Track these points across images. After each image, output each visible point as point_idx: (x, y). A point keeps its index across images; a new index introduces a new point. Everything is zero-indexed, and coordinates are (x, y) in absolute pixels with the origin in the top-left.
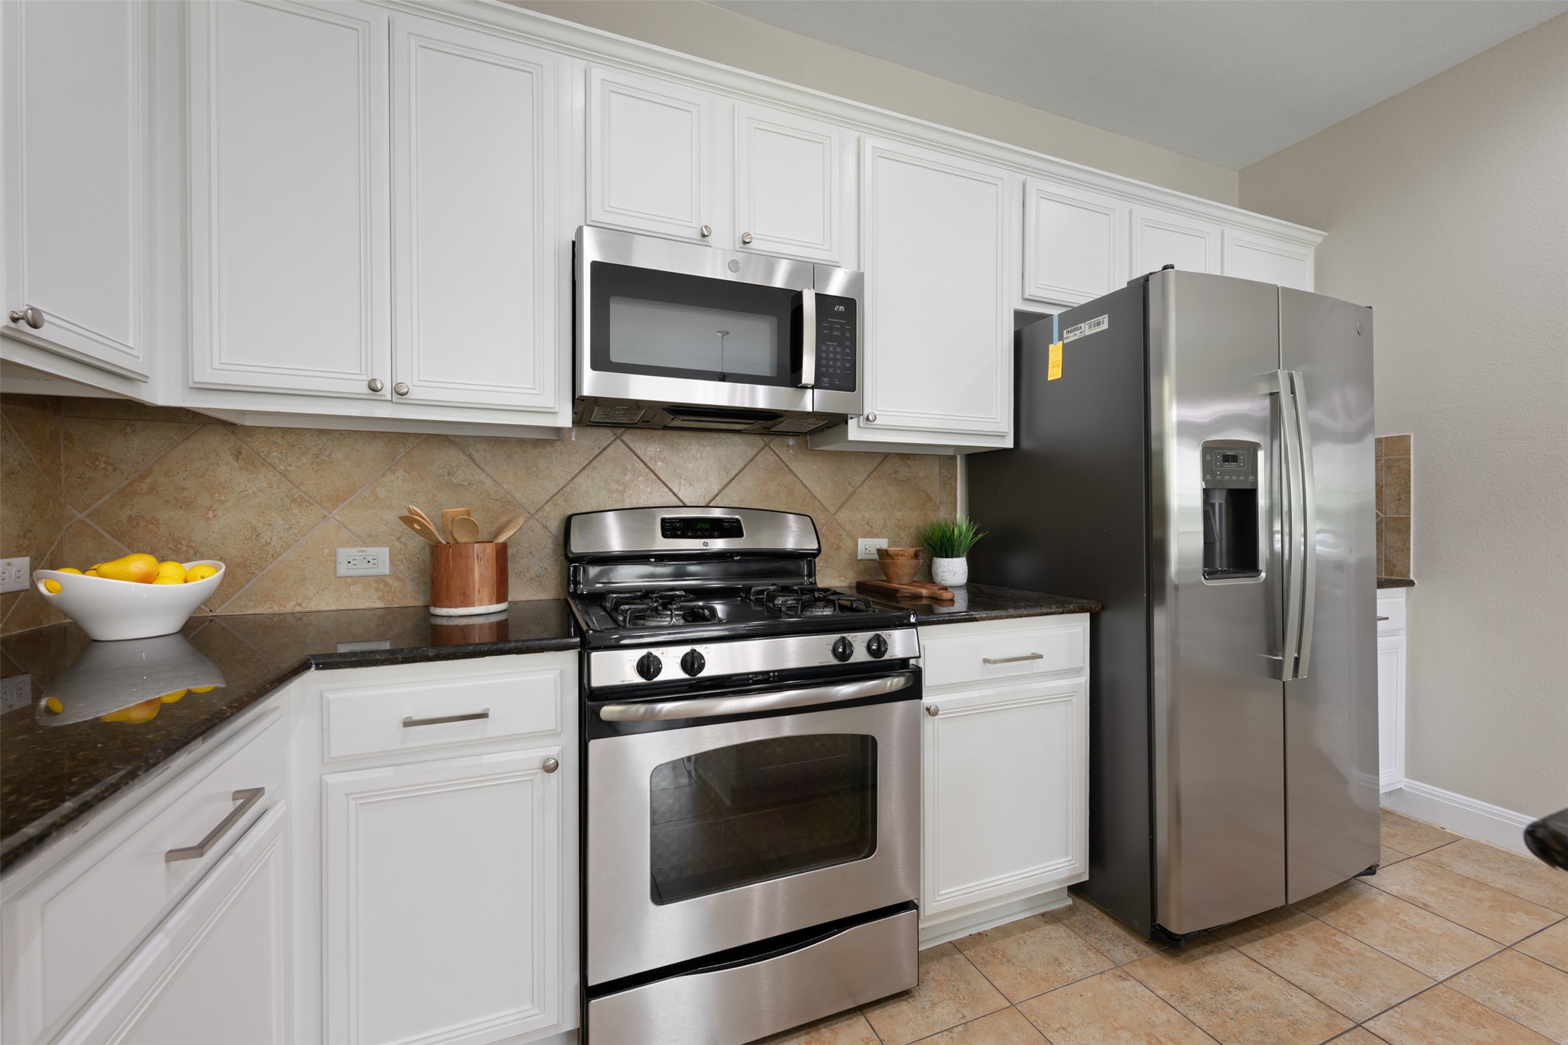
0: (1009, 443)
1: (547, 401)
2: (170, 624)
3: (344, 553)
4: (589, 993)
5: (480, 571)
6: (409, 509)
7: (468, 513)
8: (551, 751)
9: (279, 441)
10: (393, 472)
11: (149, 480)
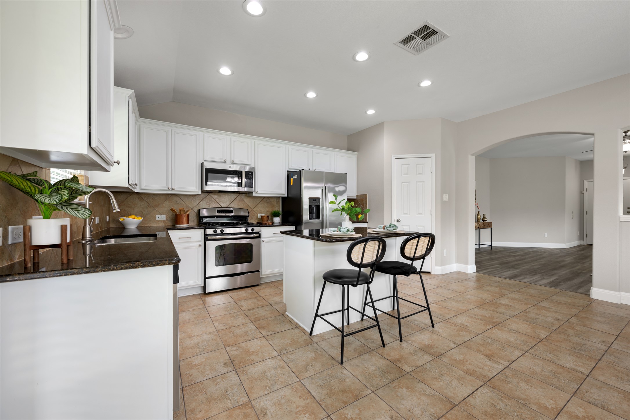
0: (286, 196)
1: (197, 190)
2: (135, 226)
3: (157, 216)
4: (206, 278)
5: (185, 219)
6: (172, 208)
7: (183, 209)
9: (146, 196)
10: (165, 201)
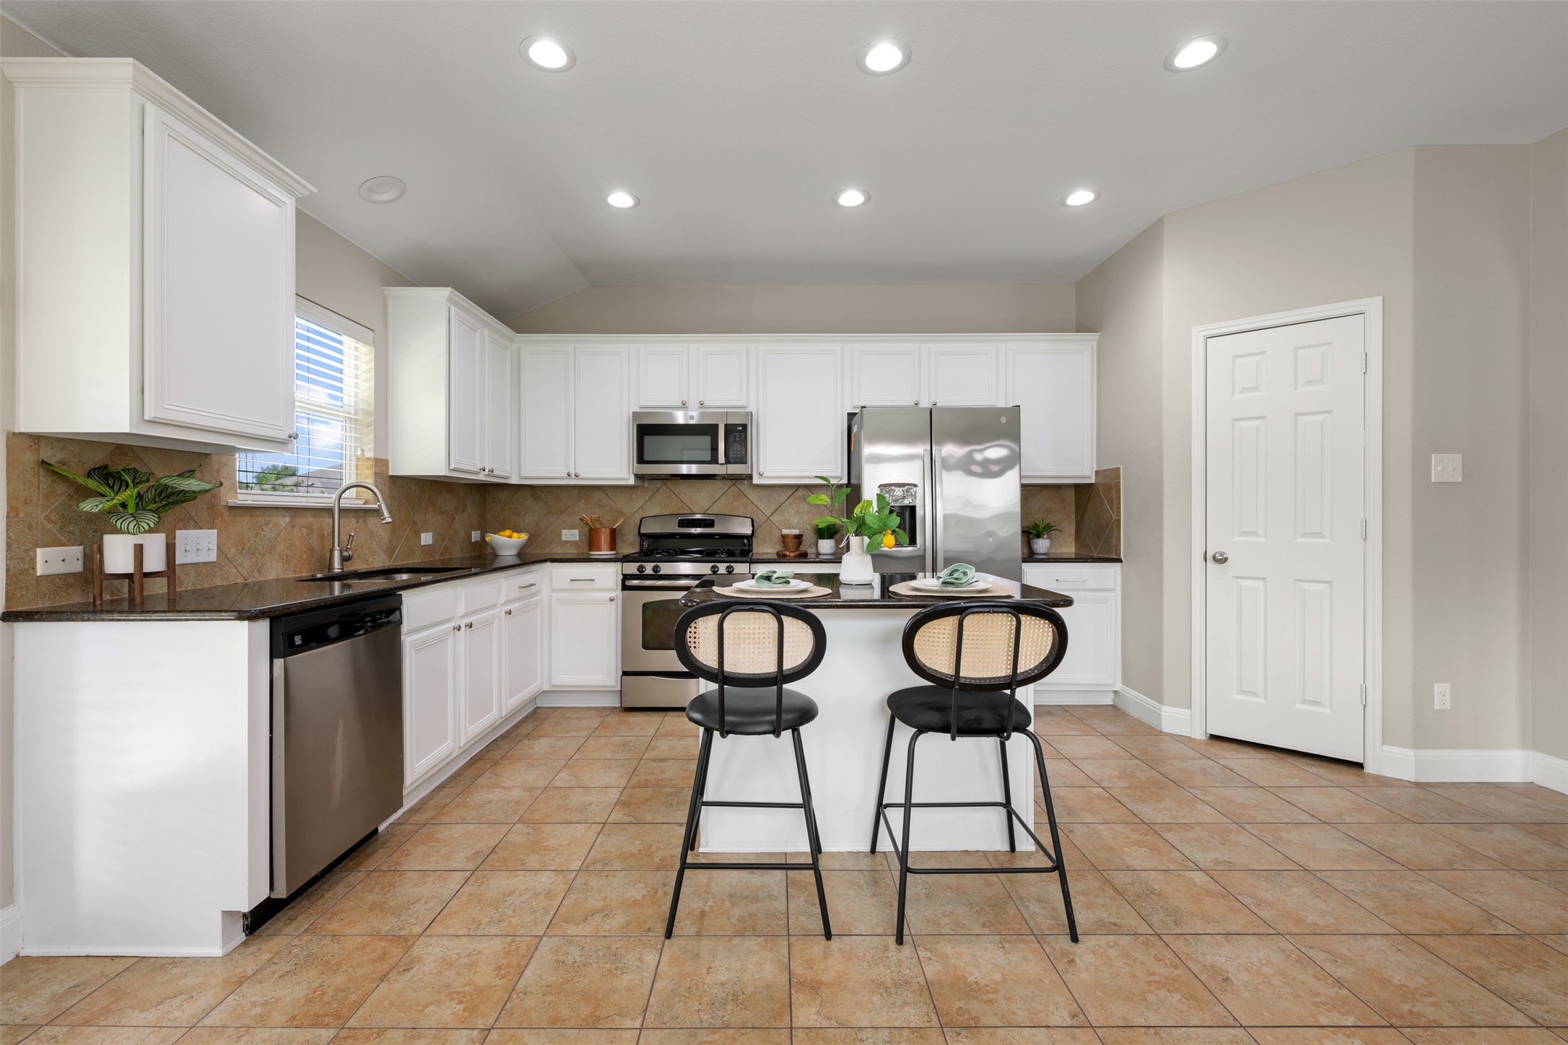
0: (846, 481)
1: (625, 475)
3: (564, 532)
4: (623, 673)
5: (604, 539)
6: (584, 517)
7: (599, 517)
8: (613, 594)
10: (580, 501)
11: (508, 506)
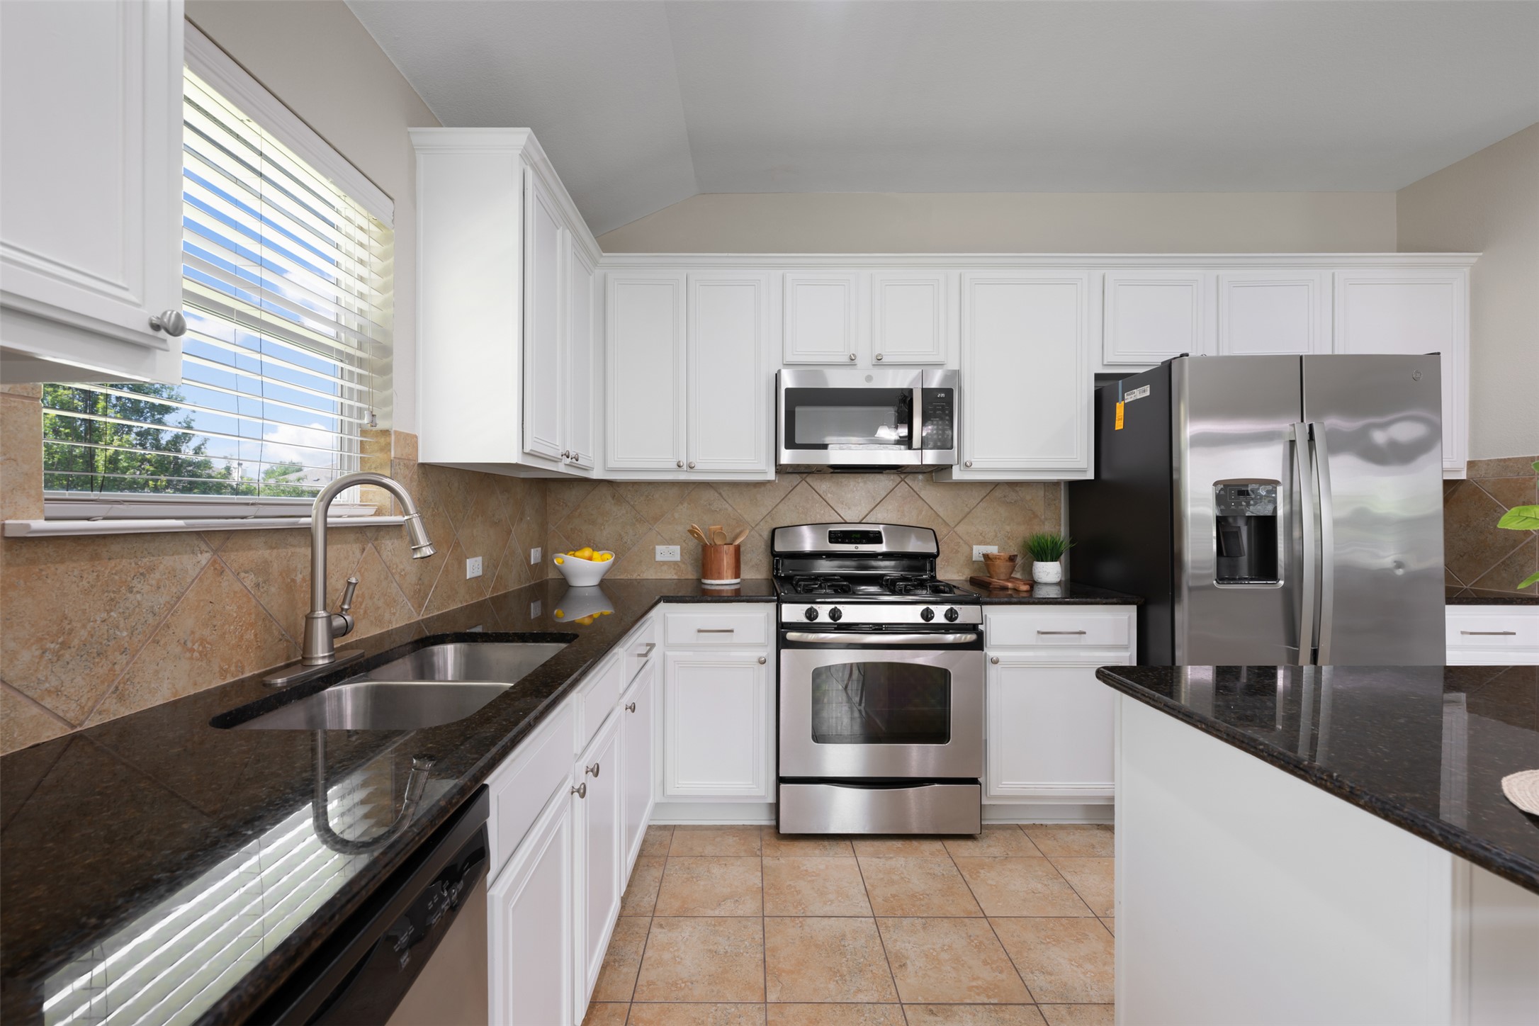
0: (1090, 475)
1: (762, 467)
2: (594, 581)
3: (659, 548)
4: (781, 780)
5: (727, 561)
6: (692, 527)
7: (721, 529)
8: (763, 654)
9: (631, 489)
10: (682, 504)
11: (579, 511)
